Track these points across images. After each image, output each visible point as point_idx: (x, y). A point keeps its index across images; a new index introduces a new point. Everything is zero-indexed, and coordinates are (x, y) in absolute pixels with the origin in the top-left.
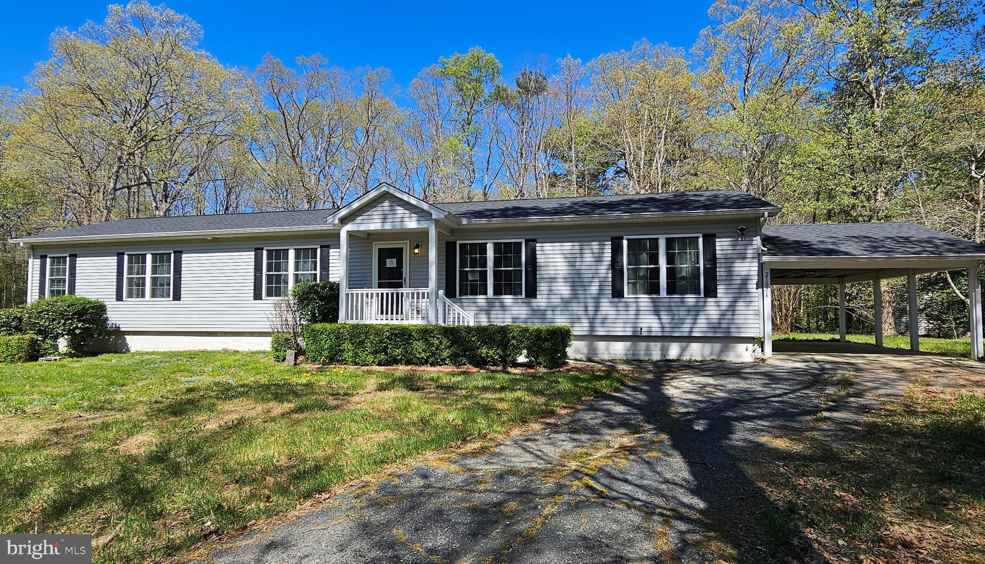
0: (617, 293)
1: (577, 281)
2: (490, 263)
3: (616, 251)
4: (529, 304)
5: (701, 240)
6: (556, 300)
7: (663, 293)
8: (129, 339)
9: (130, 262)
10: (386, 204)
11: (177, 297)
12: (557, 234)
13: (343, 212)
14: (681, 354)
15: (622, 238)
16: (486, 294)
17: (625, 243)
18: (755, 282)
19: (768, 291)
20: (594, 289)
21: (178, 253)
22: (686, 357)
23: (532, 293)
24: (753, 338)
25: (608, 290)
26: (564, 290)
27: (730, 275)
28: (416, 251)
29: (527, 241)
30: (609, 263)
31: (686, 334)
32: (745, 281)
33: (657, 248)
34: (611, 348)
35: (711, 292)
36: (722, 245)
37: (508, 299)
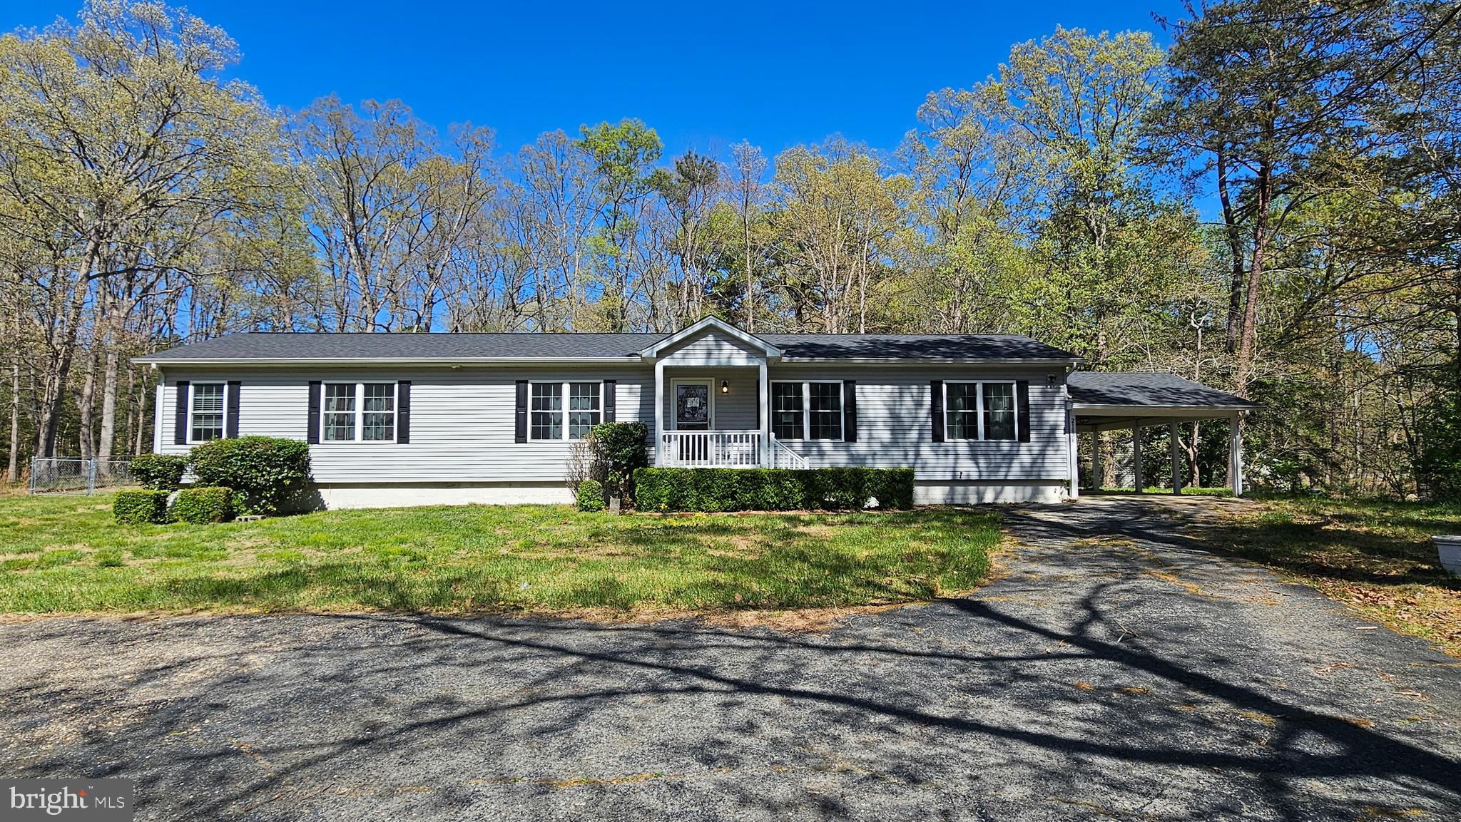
0: (937, 438)
1: (897, 425)
2: (807, 405)
3: (936, 395)
4: (847, 449)
5: (1015, 386)
6: (877, 446)
7: (981, 438)
8: (324, 493)
9: (329, 393)
10: (711, 338)
11: (404, 438)
12: (877, 376)
13: (663, 345)
14: (996, 498)
15: (941, 383)
16: (802, 437)
17: (944, 387)
18: (1063, 427)
19: (1074, 436)
20: (914, 435)
21: (405, 385)
22: (1000, 501)
23: (852, 437)
24: (1062, 481)
25: (928, 435)
26: (884, 434)
27: (1041, 422)
28: (725, 389)
29: (845, 383)
30: (929, 407)
31: (1002, 478)
32: (1054, 429)
33: (975, 394)
34: (930, 493)
35: (1025, 438)
36: (1034, 392)
37: (826, 444)
